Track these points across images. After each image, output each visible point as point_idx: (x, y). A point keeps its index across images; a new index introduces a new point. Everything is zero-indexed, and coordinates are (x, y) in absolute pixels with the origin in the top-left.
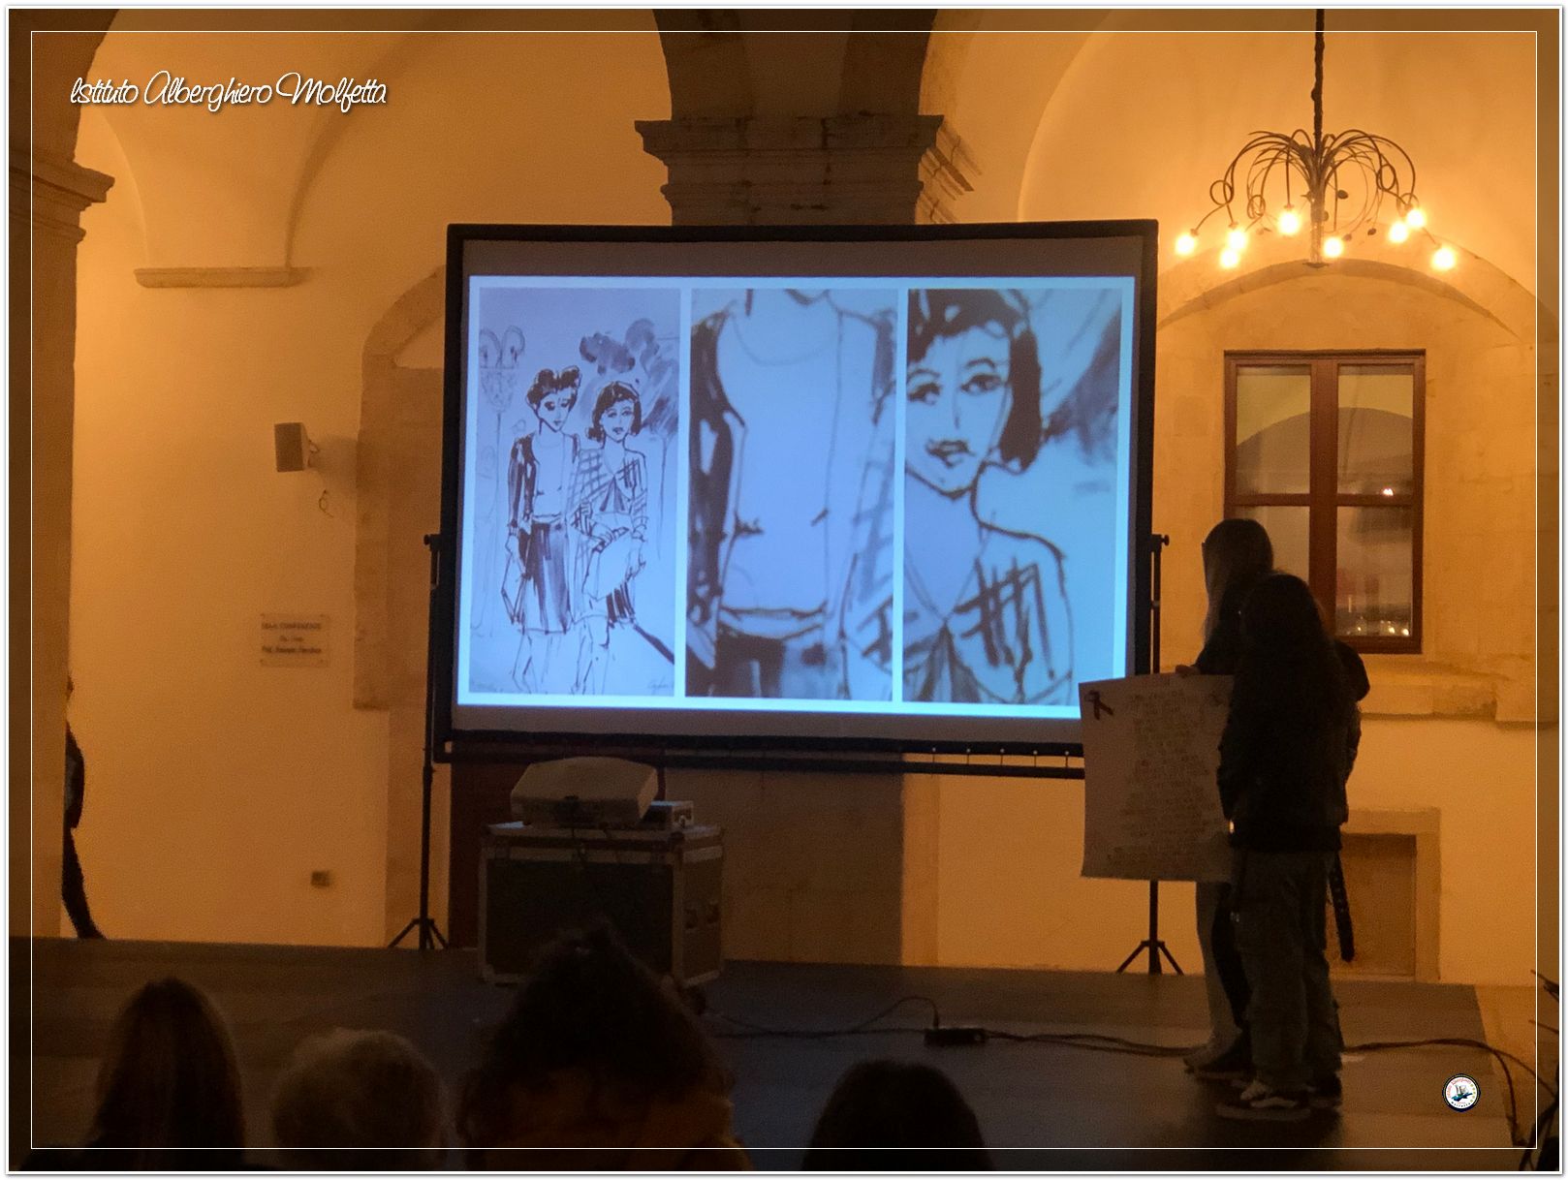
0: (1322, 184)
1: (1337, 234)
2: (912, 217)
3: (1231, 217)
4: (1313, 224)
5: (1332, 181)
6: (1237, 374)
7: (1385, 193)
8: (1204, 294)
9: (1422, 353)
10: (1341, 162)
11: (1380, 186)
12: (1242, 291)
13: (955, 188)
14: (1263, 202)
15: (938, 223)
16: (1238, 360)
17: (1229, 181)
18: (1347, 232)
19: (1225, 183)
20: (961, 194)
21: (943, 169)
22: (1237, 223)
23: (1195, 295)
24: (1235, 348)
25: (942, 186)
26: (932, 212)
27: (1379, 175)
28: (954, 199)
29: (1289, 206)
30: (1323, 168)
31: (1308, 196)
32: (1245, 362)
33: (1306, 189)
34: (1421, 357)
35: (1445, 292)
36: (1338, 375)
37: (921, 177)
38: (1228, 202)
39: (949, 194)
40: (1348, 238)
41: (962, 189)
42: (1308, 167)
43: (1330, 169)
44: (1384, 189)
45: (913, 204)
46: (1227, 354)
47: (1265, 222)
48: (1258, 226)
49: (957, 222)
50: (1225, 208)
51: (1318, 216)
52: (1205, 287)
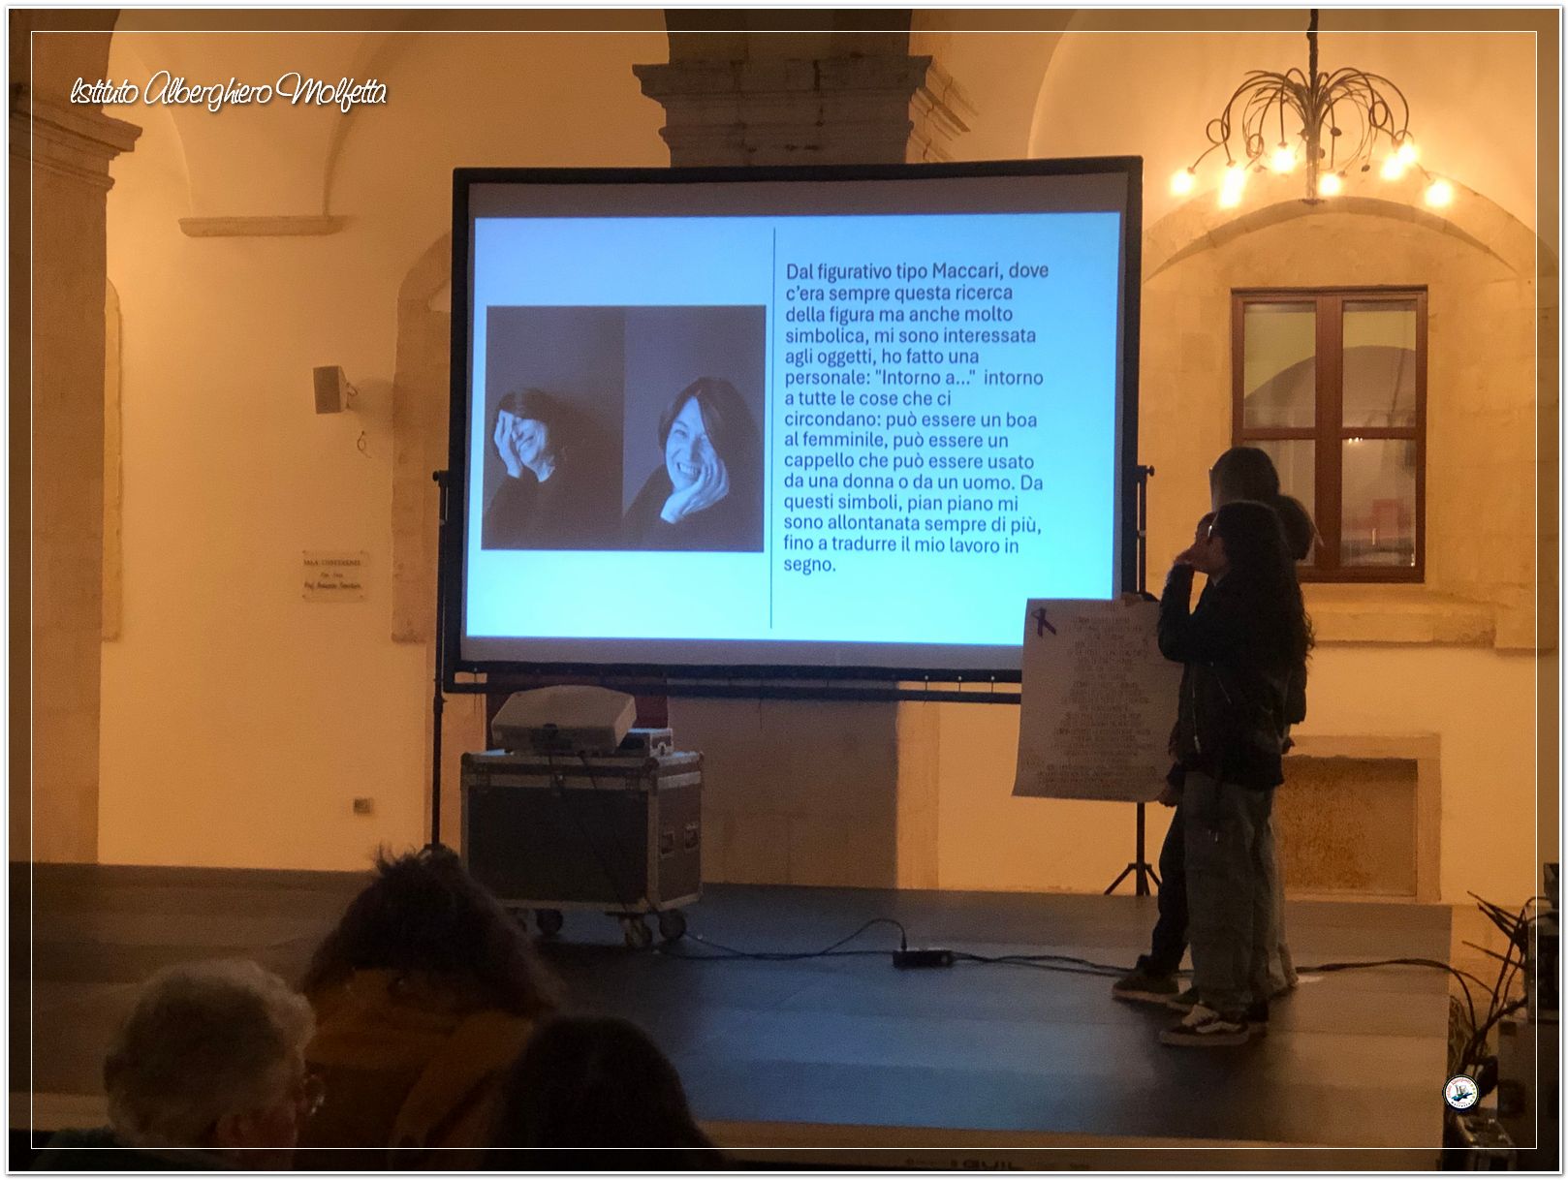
0: (1317, 123)
1: (1334, 171)
2: (904, 156)
3: (1229, 154)
4: (1308, 162)
5: (1328, 119)
6: (1244, 312)
7: (1379, 130)
8: (1209, 233)
9: (1425, 288)
10: (1337, 100)
11: (1373, 123)
12: (1248, 230)
13: (950, 128)
14: (1261, 141)
15: (931, 161)
16: (1244, 298)
17: (1225, 120)
18: (1342, 170)
19: (1222, 121)
20: (958, 134)
21: (936, 108)
22: (1235, 162)
23: (1201, 233)
24: (1241, 285)
25: (936, 127)
26: (925, 152)
27: (1372, 111)
28: (951, 140)
29: (1283, 144)
30: (1318, 107)
31: (1303, 134)
32: (1249, 299)
33: (1302, 126)
34: (1424, 293)
35: (1445, 228)
36: (1343, 310)
37: (913, 116)
38: (1225, 139)
39: (945, 135)
40: (1342, 174)
41: (959, 131)
42: (1303, 105)
43: (1325, 107)
44: (1375, 125)
45: (904, 143)
46: (1235, 292)
47: (1263, 160)
48: (1255, 165)
49: (951, 161)
50: (1223, 145)
51: (1314, 153)
52: (1210, 226)
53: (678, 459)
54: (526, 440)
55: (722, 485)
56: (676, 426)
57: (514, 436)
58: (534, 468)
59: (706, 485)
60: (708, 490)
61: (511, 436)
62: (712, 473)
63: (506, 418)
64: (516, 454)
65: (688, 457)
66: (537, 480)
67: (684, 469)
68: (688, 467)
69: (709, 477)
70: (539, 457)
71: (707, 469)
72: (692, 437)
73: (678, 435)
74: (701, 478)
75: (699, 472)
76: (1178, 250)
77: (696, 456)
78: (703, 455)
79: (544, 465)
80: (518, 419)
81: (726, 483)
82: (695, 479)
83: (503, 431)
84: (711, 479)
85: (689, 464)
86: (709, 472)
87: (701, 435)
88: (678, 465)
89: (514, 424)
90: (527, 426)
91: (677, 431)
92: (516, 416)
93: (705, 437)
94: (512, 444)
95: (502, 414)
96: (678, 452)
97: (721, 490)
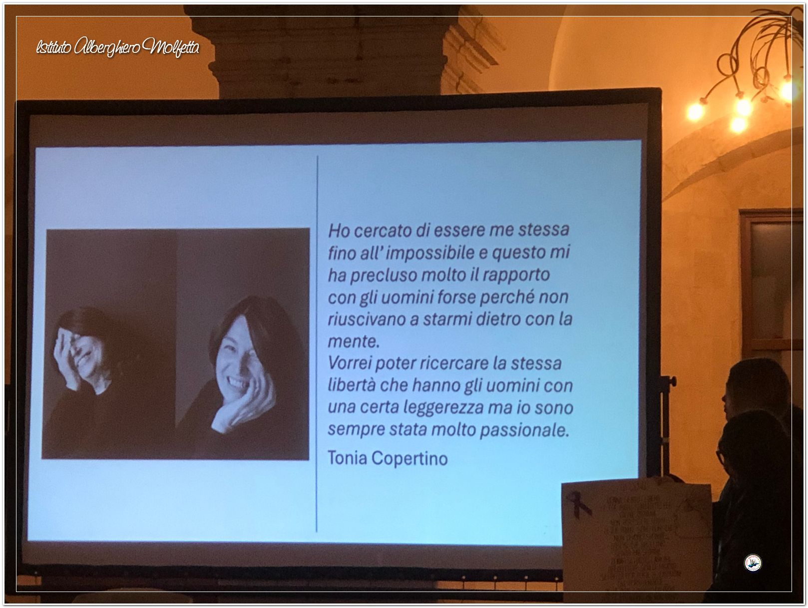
2: (438, 87)
3: (737, 84)
6: (753, 231)
8: (719, 158)
12: (754, 156)
13: (481, 63)
14: (767, 74)
15: (464, 93)
16: (752, 218)
17: (734, 55)
19: (731, 55)
20: (487, 68)
21: (468, 44)
22: (743, 93)
23: (712, 159)
24: (749, 207)
25: (467, 61)
26: (458, 84)
28: (481, 72)
29: (789, 76)
32: (756, 220)
37: (447, 51)
38: (734, 73)
41: (488, 64)
45: (438, 76)
46: (743, 213)
47: (769, 91)
48: (762, 95)
49: (482, 92)
50: (732, 78)
52: (720, 151)
53: (228, 373)
54: (84, 356)
55: (270, 397)
56: (225, 342)
57: (73, 352)
58: (91, 381)
59: (254, 397)
60: (256, 402)
61: (70, 352)
62: (260, 387)
63: (65, 334)
64: (74, 368)
65: (237, 370)
66: (94, 393)
67: (232, 382)
68: (237, 381)
69: (256, 390)
70: (96, 372)
71: (255, 383)
72: (241, 352)
73: (227, 350)
74: (250, 390)
75: (248, 385)
76: (691, 173)
77: (244, 370)
78: (251, 369)
79: (102, 379)
80: (76, 336)
81: (273, 397)
82: (244, 392)
83: (62, 348)
84: (258, 393)
85: (239, 378)
86: (257, 385)
87: (249, 351)
88: (228, 378)
89: (73, 340)
90: (85, 342)
91: (227, 347)
92: (74, 333)
93: (253, 352)
94: (71, 360)
95: (61, 331)
96: (227, 367)
97: (268, 402)
